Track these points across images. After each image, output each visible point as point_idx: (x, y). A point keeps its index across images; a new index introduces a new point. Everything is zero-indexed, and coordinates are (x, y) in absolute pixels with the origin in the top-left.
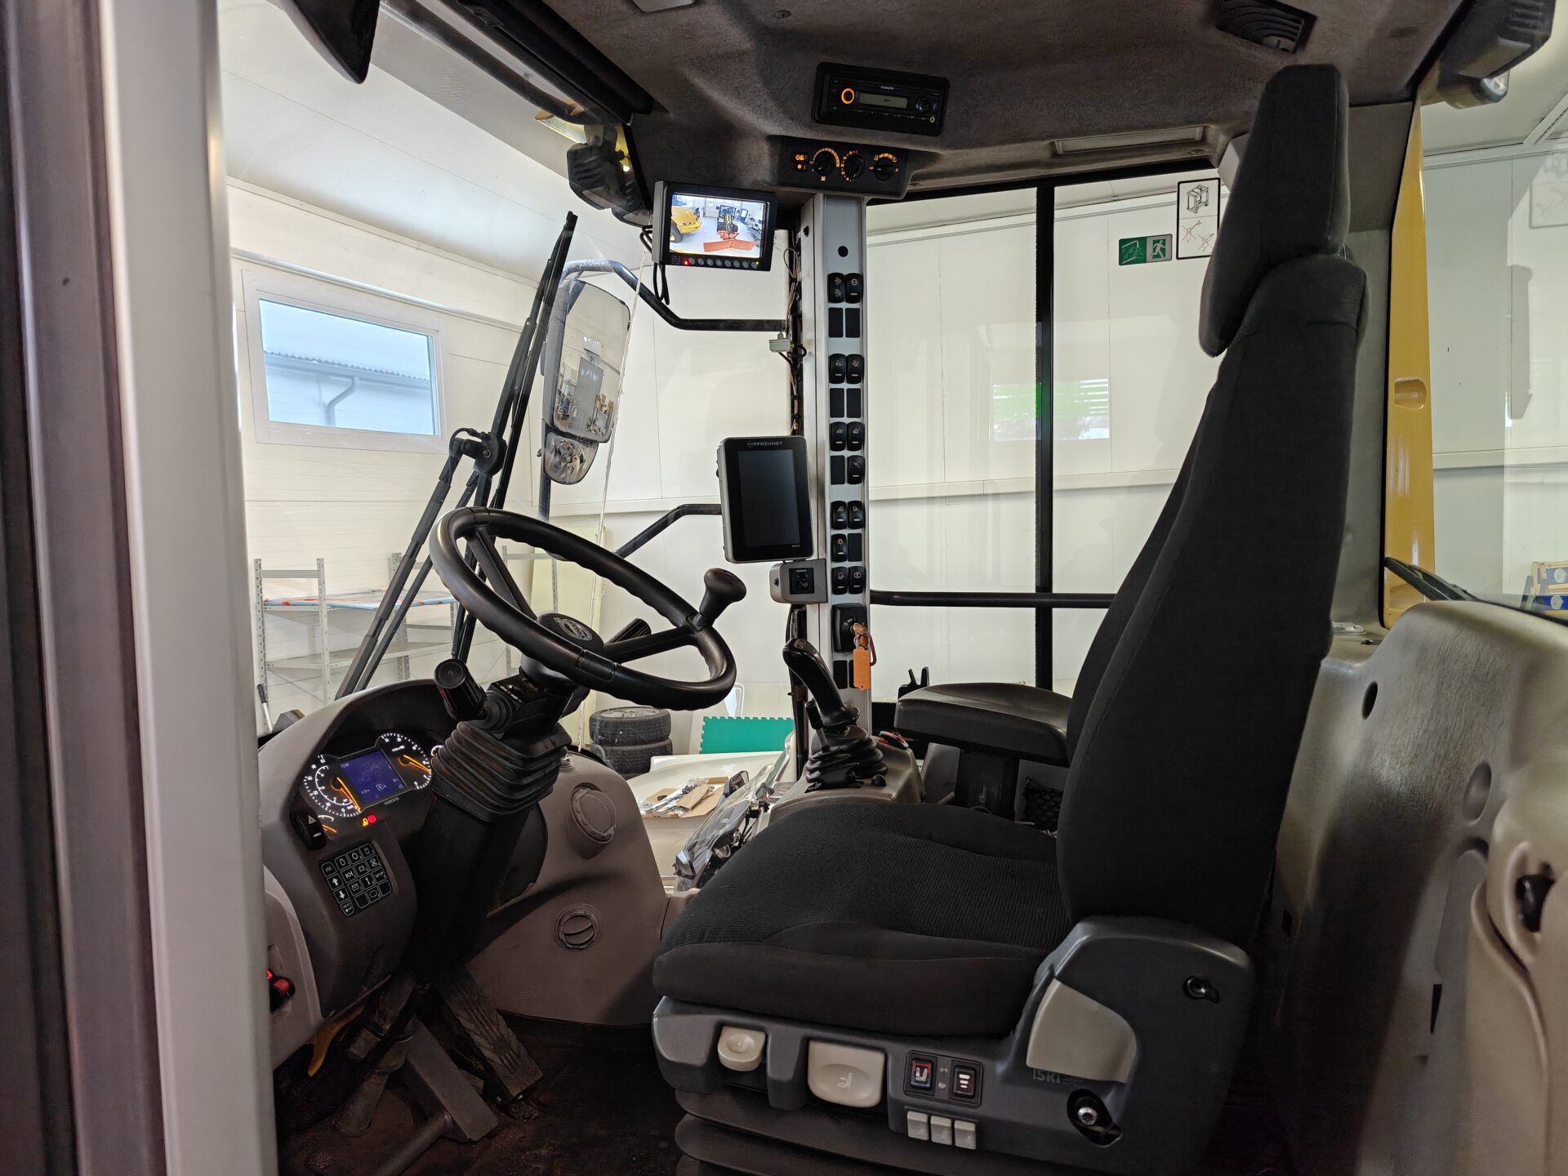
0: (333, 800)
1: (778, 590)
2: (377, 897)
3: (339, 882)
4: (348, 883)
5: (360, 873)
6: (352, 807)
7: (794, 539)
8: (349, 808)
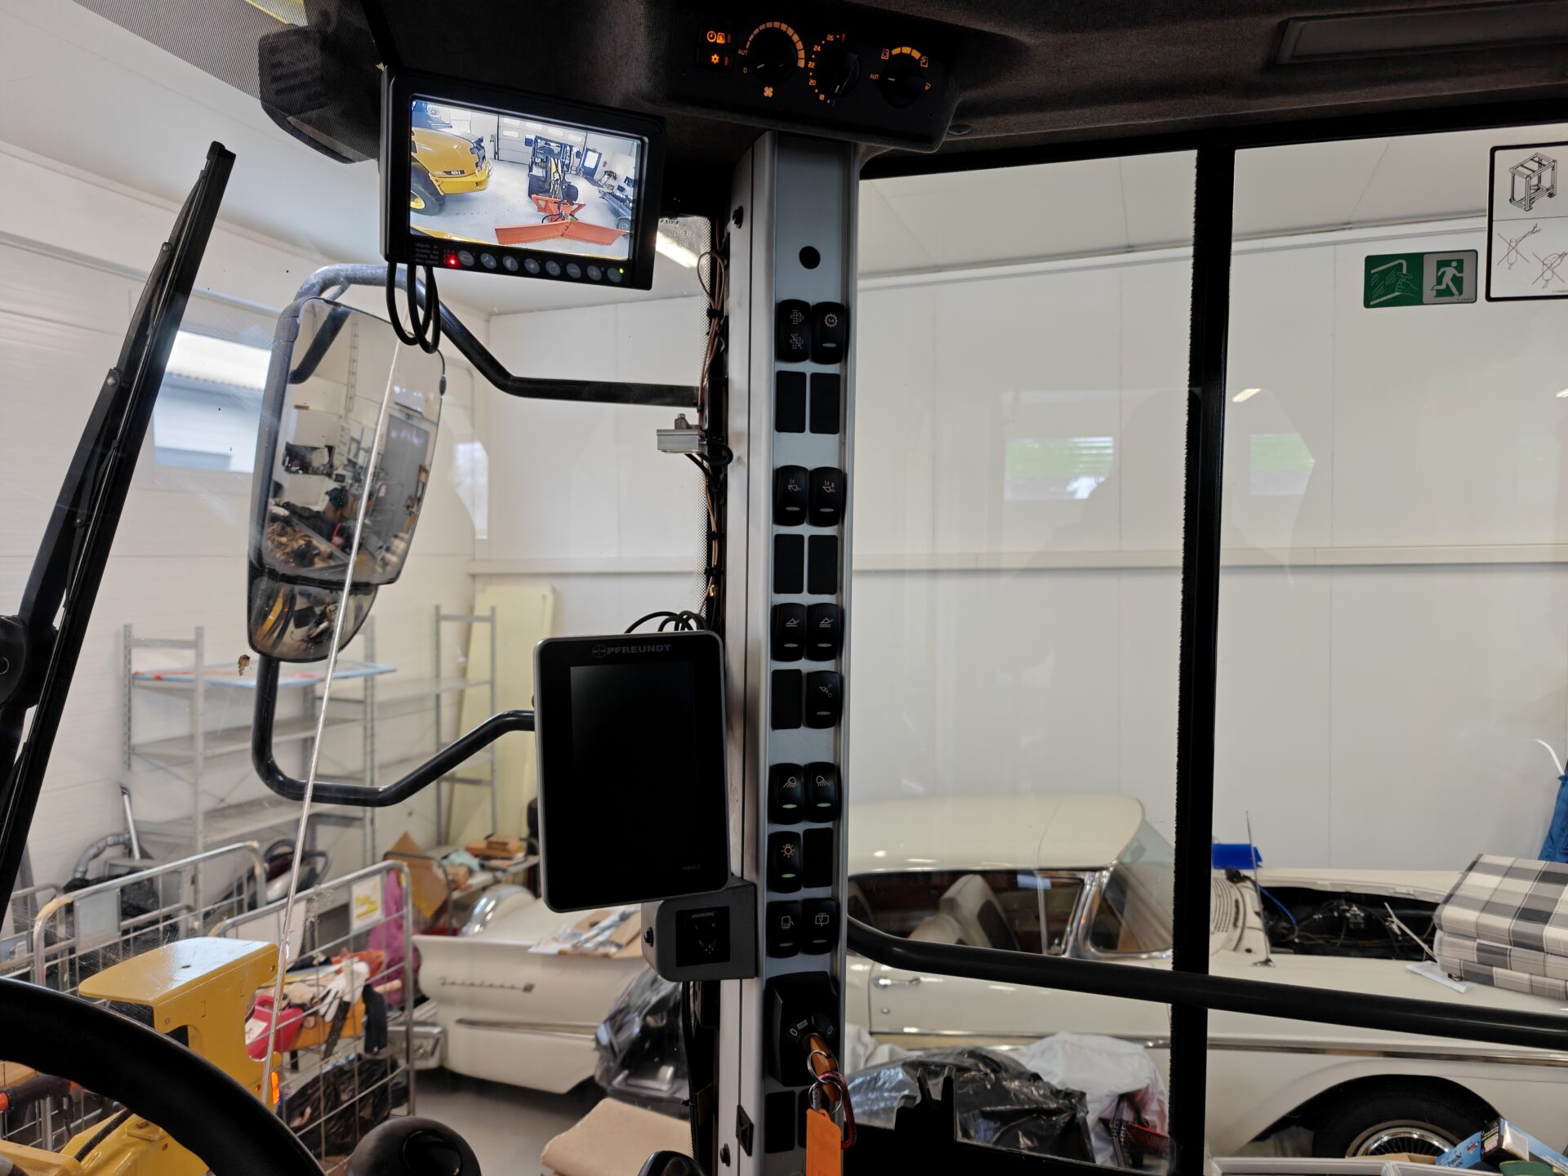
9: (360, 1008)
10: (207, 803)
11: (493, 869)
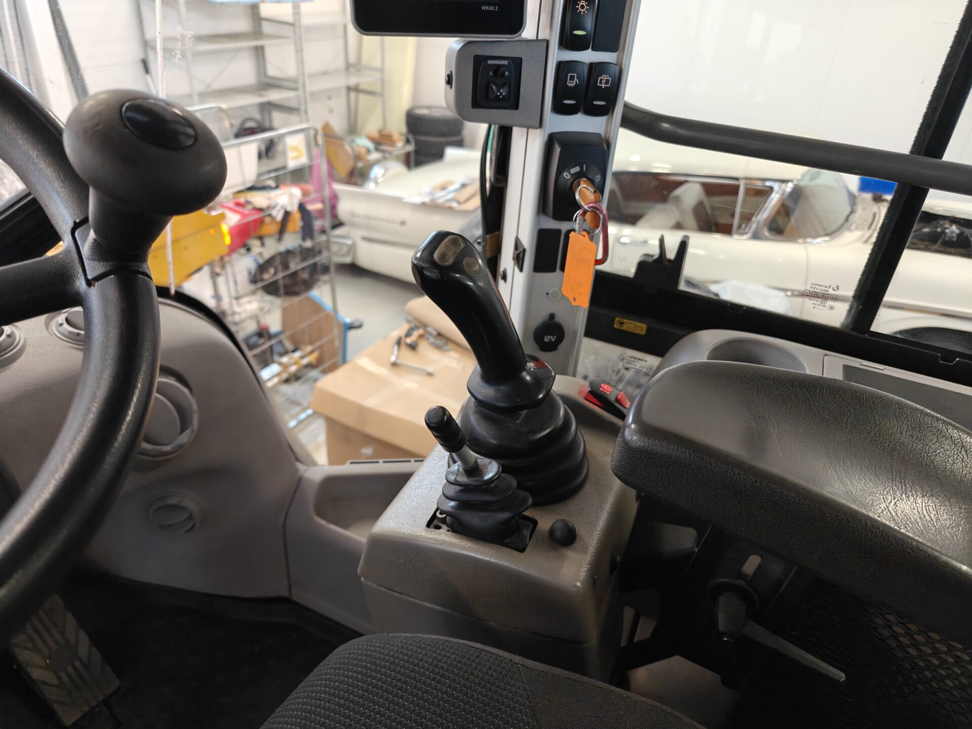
1: (451, 95)
9: (297, 216)
10: (200, 87)
11: (383, 152)
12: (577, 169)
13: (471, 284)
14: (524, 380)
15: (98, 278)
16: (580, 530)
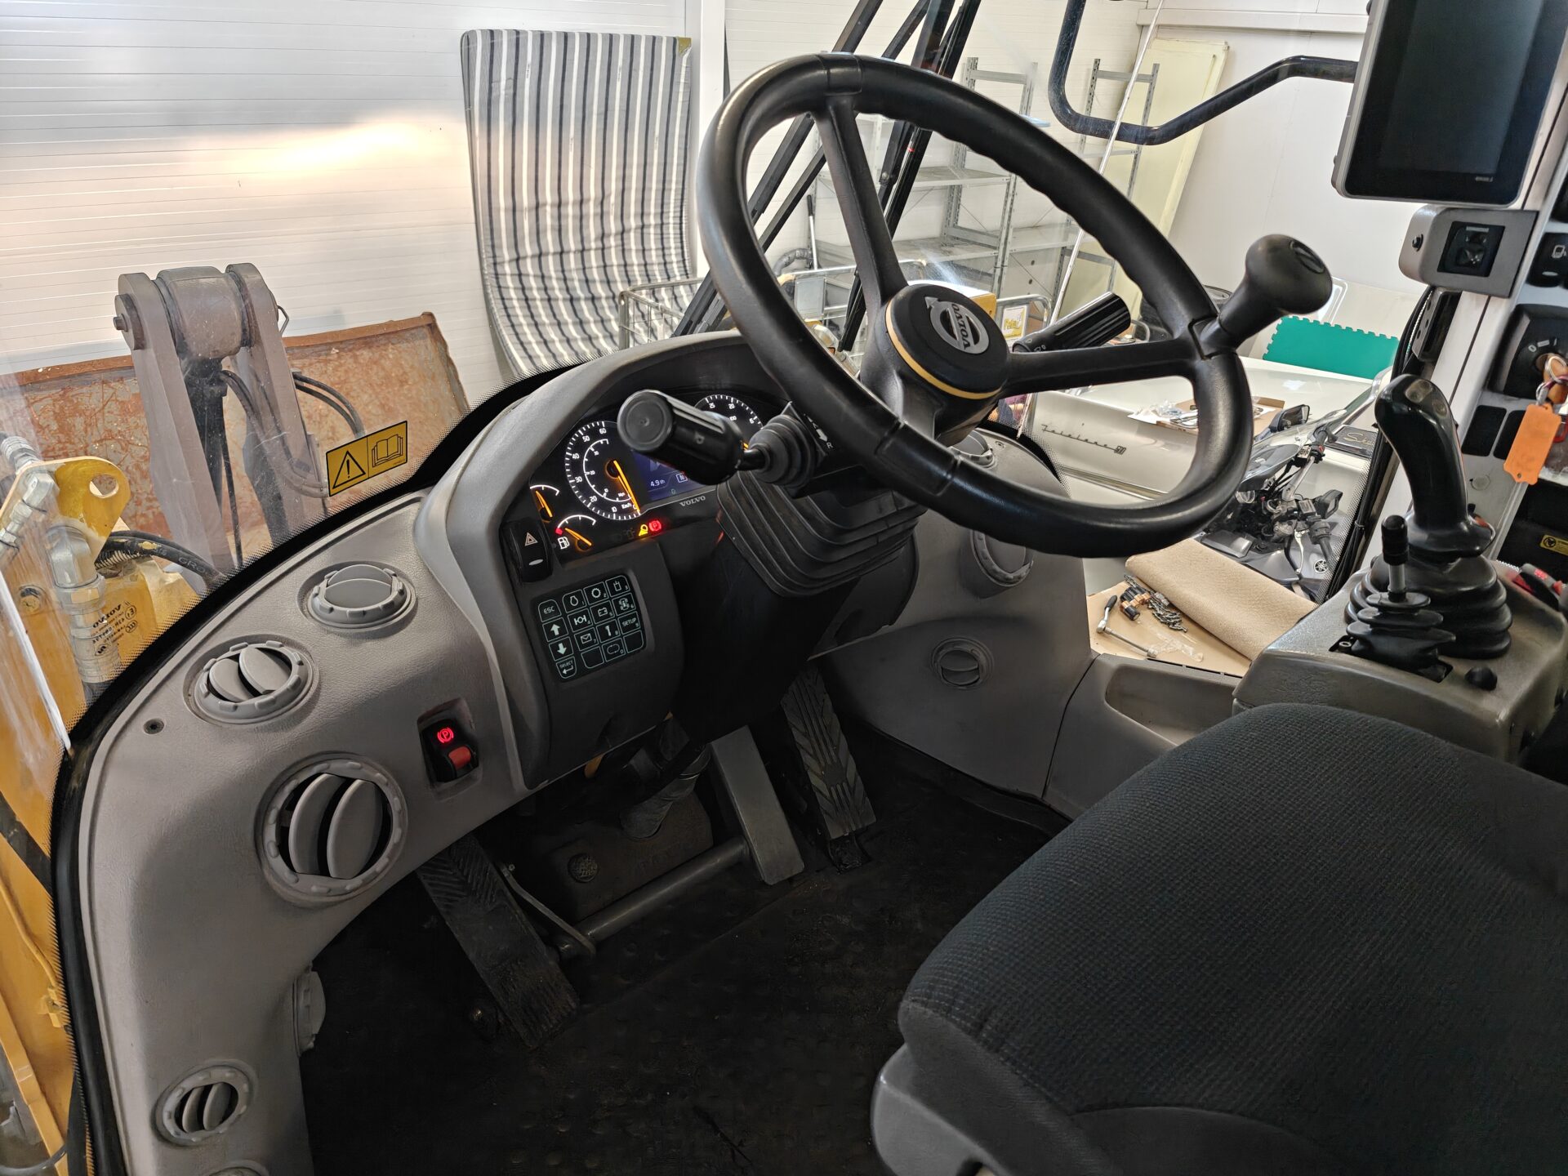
0: (602, 493)
1: (1417, 257)
2: (619, 653)
3: (561, 631)
4: (576, 633)
5: (598, 619)
6: (629, 505)
7: (1485, 166)
8: (624, 507)
12: (1546, 343)
13: (1434, 422)
14: (1461, 529)
15: (1210, 356)
16: (1502, 682)
